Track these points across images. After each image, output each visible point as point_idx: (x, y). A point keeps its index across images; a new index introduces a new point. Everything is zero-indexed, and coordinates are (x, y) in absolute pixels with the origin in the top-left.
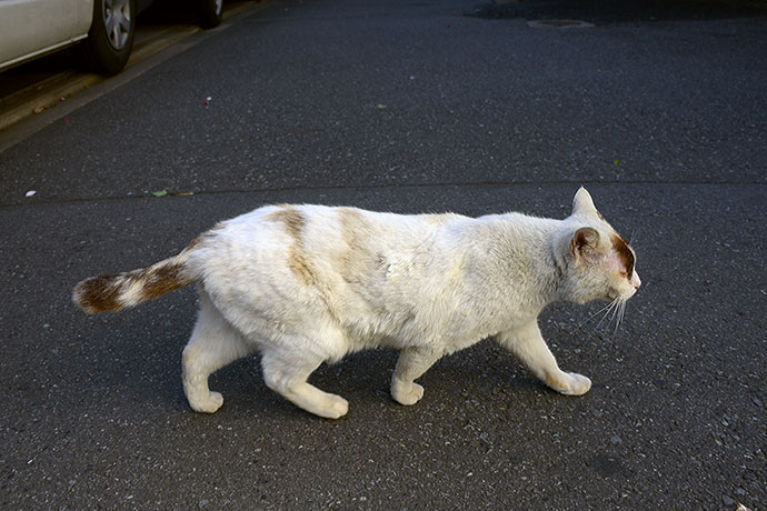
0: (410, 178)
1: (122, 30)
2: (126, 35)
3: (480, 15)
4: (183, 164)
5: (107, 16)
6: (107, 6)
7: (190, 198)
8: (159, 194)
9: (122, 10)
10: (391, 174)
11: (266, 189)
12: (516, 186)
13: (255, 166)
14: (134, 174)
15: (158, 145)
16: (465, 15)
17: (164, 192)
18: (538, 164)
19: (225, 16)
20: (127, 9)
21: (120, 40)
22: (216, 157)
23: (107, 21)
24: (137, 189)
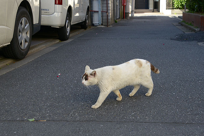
0: (141, 118)
1: (26, 41)
2: (27, 44)
3: (178, 39)
4: (44, 106)
5: (19, 35)
6: (20, 32)
7: (44, 123)
8: (31, 120)
9: (26, 33)
10: (132, 116)
11: (78, 121)
12: (187, 125)
13: (75, 109)
14: (22, 109)
15: (35, 95)
16: (171, 39)
17: (34, 119)
18: (198, 114)
19: (71, 35)
20: (29, 32)
21: (24, 46)
22: (58, 103)
23: (19, 38)
24: (22, 117)
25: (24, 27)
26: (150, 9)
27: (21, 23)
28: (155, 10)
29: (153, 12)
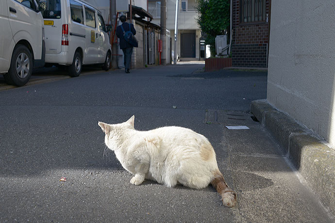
1: (25, 72)
6: (18, 64)
9: (26, 66)
20: (29, 65)
21: (22, 75)
23: (18, 68)
25: (23, 61)
26: (196, 57)
27: (20, 57)
28: (201, 59)
29: (199, 60)
